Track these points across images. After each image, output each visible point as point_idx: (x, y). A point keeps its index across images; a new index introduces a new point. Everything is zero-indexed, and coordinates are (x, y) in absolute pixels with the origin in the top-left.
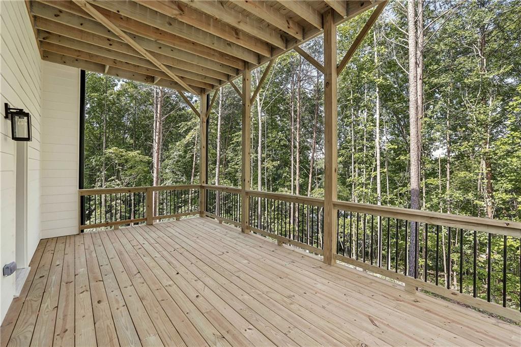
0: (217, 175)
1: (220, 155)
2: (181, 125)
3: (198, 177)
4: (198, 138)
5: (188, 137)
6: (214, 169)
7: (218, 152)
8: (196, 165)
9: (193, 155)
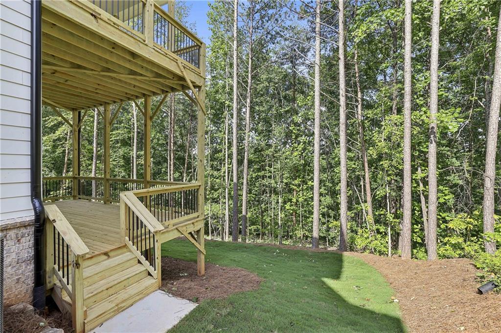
0: (93, 171)
1: (97, 151)
2: (48, 119)
3: (72, 173)
4: (70, 133)
5: (58, 133)
6: (90, 165)
7: (95, 149)
8: (68, 160)
9: (65, 150)
